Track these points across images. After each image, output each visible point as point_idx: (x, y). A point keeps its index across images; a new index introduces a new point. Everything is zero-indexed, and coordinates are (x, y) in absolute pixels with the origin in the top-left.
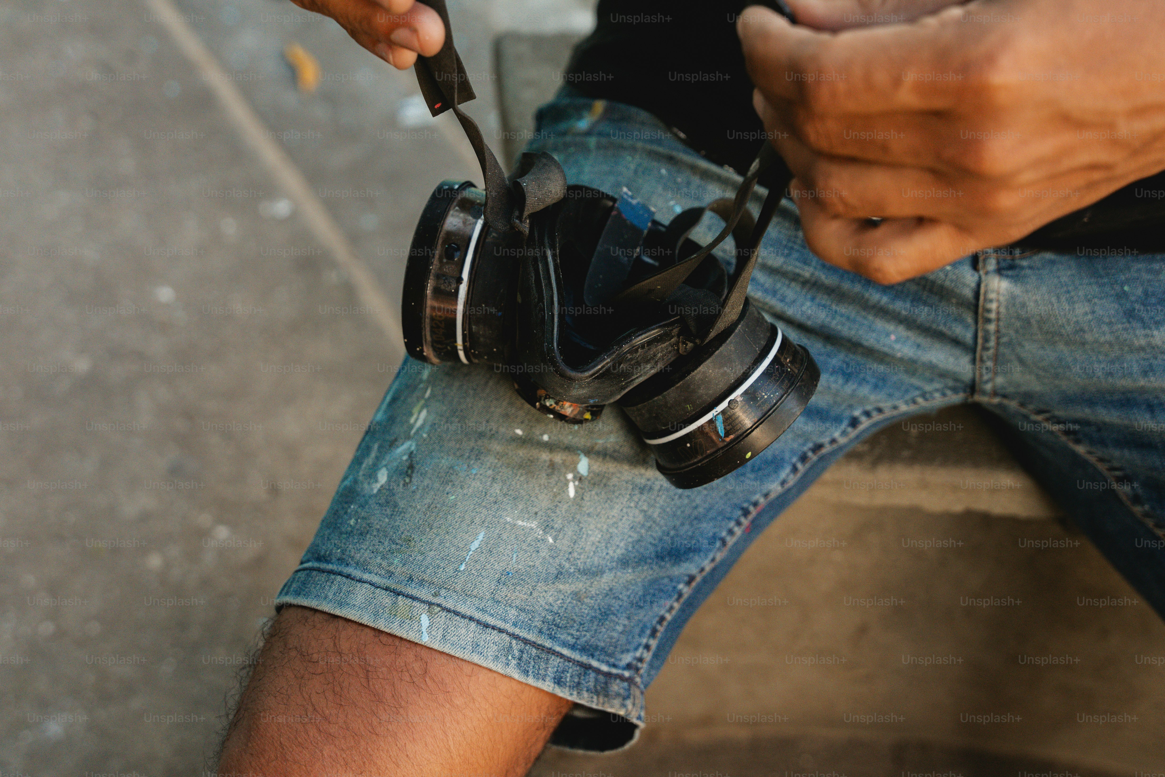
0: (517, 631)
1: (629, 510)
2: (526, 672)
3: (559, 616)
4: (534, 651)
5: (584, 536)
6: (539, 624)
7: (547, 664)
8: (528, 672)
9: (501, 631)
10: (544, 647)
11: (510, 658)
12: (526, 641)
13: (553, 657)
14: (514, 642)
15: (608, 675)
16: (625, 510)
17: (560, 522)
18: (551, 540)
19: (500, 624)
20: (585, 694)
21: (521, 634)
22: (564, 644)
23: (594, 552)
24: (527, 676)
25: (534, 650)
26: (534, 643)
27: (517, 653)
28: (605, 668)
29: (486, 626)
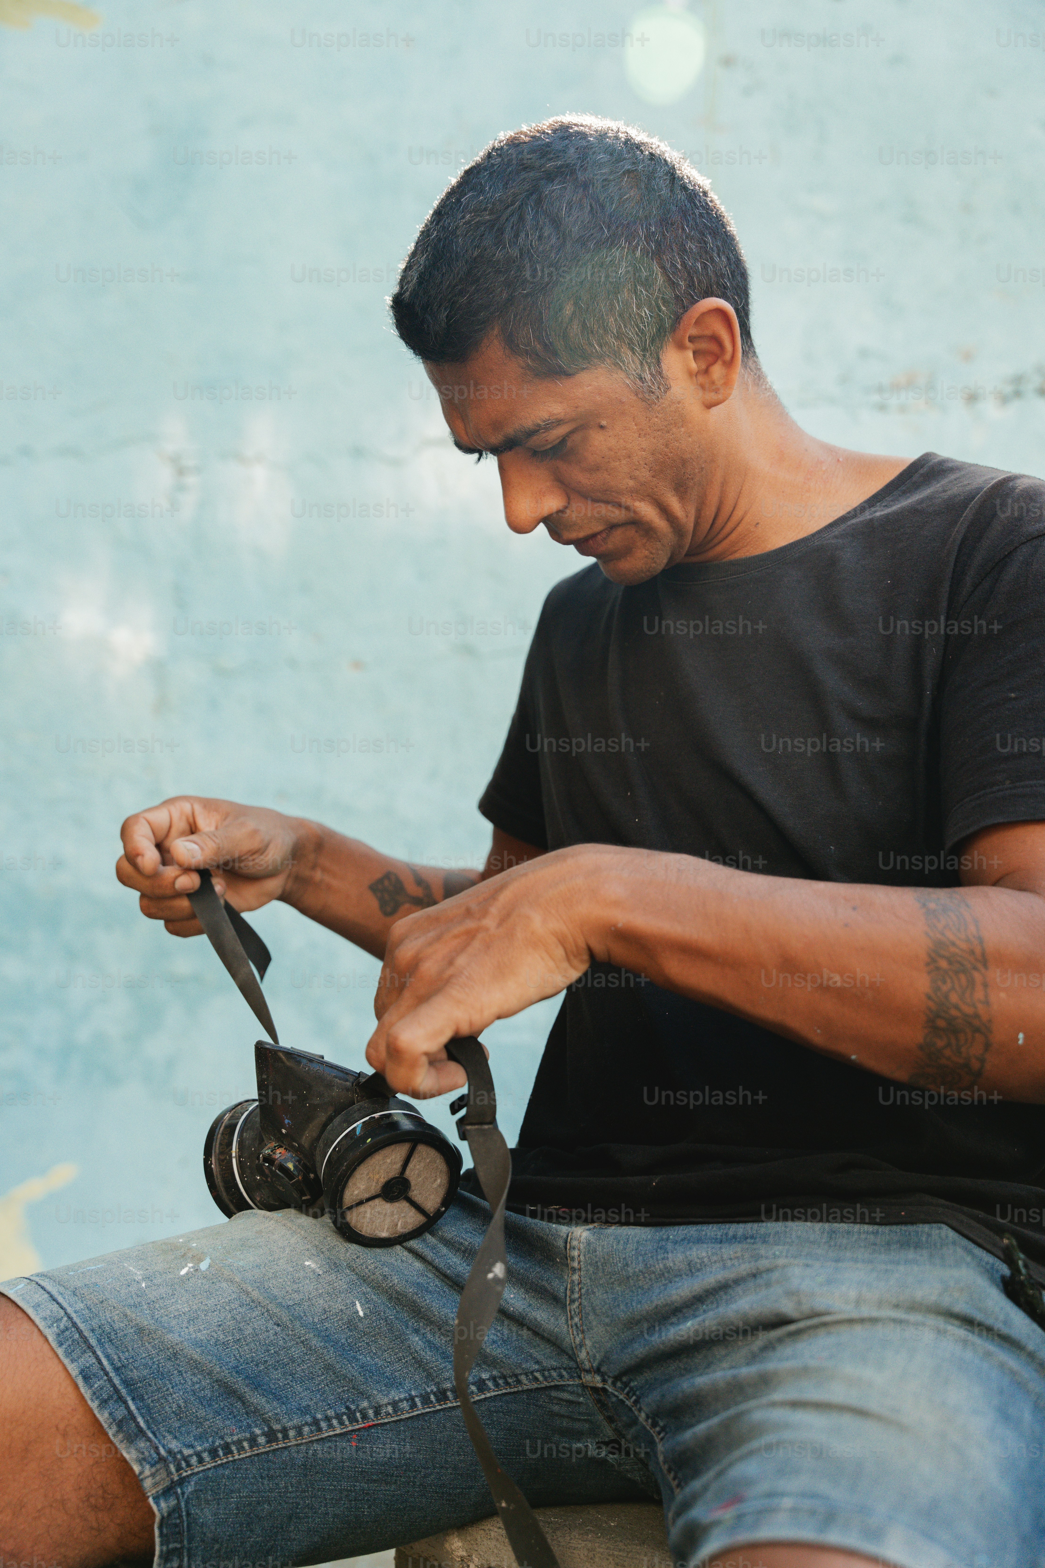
0: (73, 1315)
1: (224, 1310)
2: (61, 1344)
3: (116, 1334)
4: (77, 1336)
5: (173, 1300)
6: (95, 1326)
7: (82, 1354)
8: (62, 1344)
9: (62, 1308)
10: (88, 1340)
11: (55, 1325)
12: (74, 1325)
13: (91, 1354)
14: (65, 1319)
15: (141, 1430)
16: (219, 1307)
17: (160, 1280)
18: (144, 1285)
19: (65, 1305)
20: (106, 1415)
21: (75, 1319)
22: (108, 1357)
23: (175, 1316)
24: (60, 1346)
25: (77, 1334)
26: (82, 1331)
27: (62, 1326)
28: (142, 1424)
29: (55, 1300)
